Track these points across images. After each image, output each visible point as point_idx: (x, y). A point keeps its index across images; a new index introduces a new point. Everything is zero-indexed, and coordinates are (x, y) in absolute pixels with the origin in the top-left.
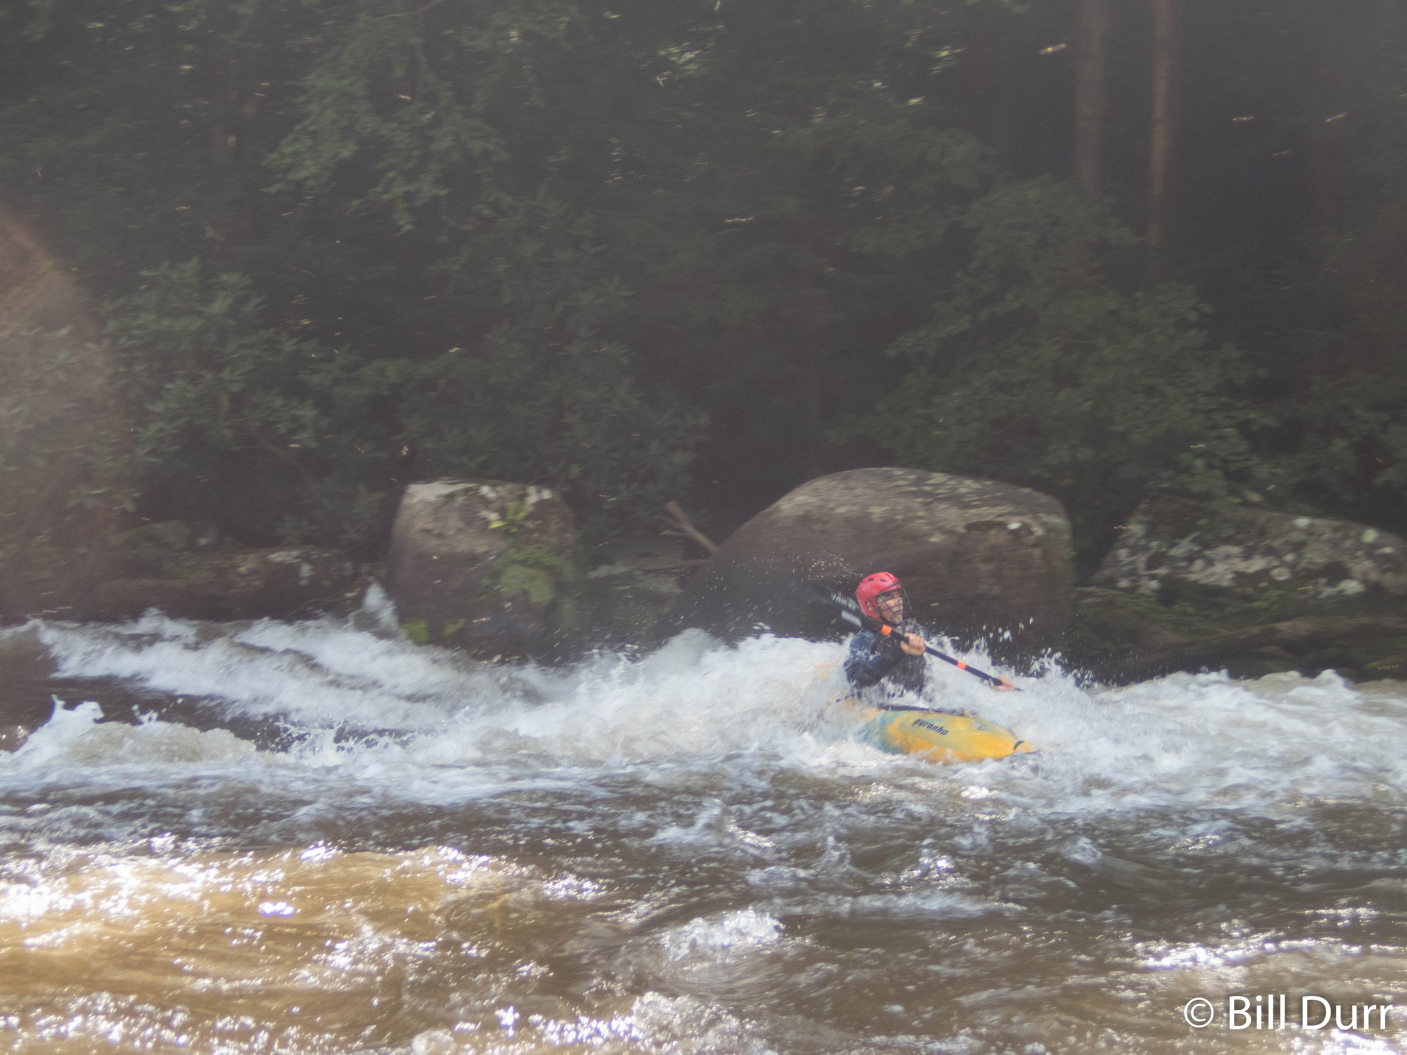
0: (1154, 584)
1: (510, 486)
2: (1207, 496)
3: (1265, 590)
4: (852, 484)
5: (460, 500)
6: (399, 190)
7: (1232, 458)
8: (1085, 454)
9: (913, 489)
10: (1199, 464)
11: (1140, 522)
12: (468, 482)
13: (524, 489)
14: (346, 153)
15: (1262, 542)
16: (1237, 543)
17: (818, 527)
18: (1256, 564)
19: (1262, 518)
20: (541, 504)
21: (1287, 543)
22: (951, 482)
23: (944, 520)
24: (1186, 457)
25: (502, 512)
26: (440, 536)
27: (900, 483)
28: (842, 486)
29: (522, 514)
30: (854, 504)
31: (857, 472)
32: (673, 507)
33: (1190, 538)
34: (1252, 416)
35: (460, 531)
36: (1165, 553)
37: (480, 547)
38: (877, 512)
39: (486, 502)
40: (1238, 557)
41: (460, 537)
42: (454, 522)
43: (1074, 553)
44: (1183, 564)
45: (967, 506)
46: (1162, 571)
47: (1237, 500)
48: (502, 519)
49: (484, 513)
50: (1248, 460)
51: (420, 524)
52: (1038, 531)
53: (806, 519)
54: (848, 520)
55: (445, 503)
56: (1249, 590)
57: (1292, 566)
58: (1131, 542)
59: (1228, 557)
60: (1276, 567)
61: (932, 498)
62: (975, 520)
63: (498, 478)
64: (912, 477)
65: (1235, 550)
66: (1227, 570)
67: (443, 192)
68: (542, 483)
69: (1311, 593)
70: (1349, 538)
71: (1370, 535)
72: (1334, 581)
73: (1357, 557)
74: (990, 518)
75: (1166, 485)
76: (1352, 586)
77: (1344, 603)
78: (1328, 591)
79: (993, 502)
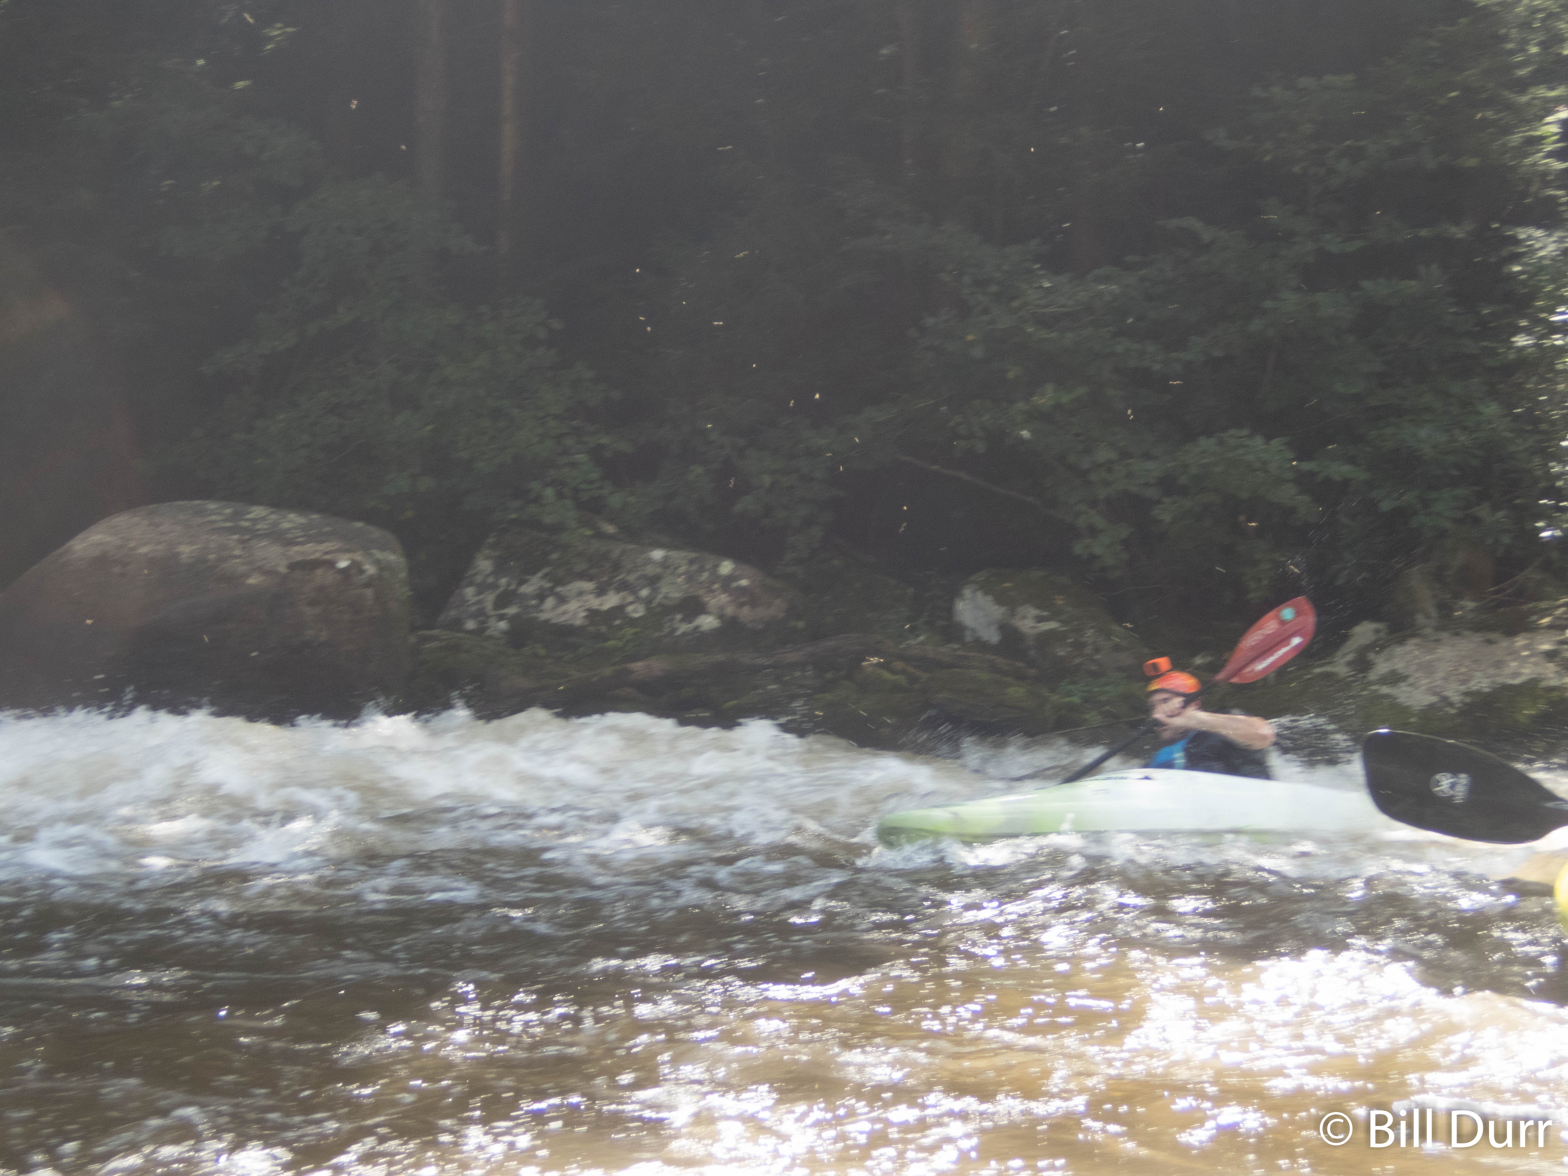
0: (503, 625)
2: (558, 528)
3: (620, 628)
4: (158, 520)
7: (583, 486)
8: (426, 483)
9: (229, 524)
10: (549, 492)
11: (487, 558)
15: (617, 576)
16: (590, 579)
17: (117, 570)
18: (611, 600)
19: (616, 551)
21: (644, 577)
22: (273, 517)
23: (265, 559)
24: (535, 486)
27: (213, 518)
28: (145, 522)
30: (159, 543)
31: (164, 507)
33: (540, 574)
34: (605, 440)
36: (514, 591)
38: (186, 551)
40: (592, 593)
43: (410, 593)
44: (534, 602)
45: (292, 543)
46: (512, 610)
47: (588, 532)
50: (601, 488)
52: (370, 569)
53: (102, 561)
54: (151, 561)
56: (603, 629)
57: (648, 601)
58: (479, 579)
59: (581, 593)
60: (631, 603)
61: (251, 535)
62: (299, 558)
64: (228, 511)
65: (588, 586)
66: (580, 607)
69: (666, 630)
70: (704, 571)
71: (726, 567)
72: (689, 617)
73: (713, 591)
74: (317, 555)
75: (513, 516)
76: (708, 622)
77: (701, 640)
78: (684, 628)
79: (320, 538)
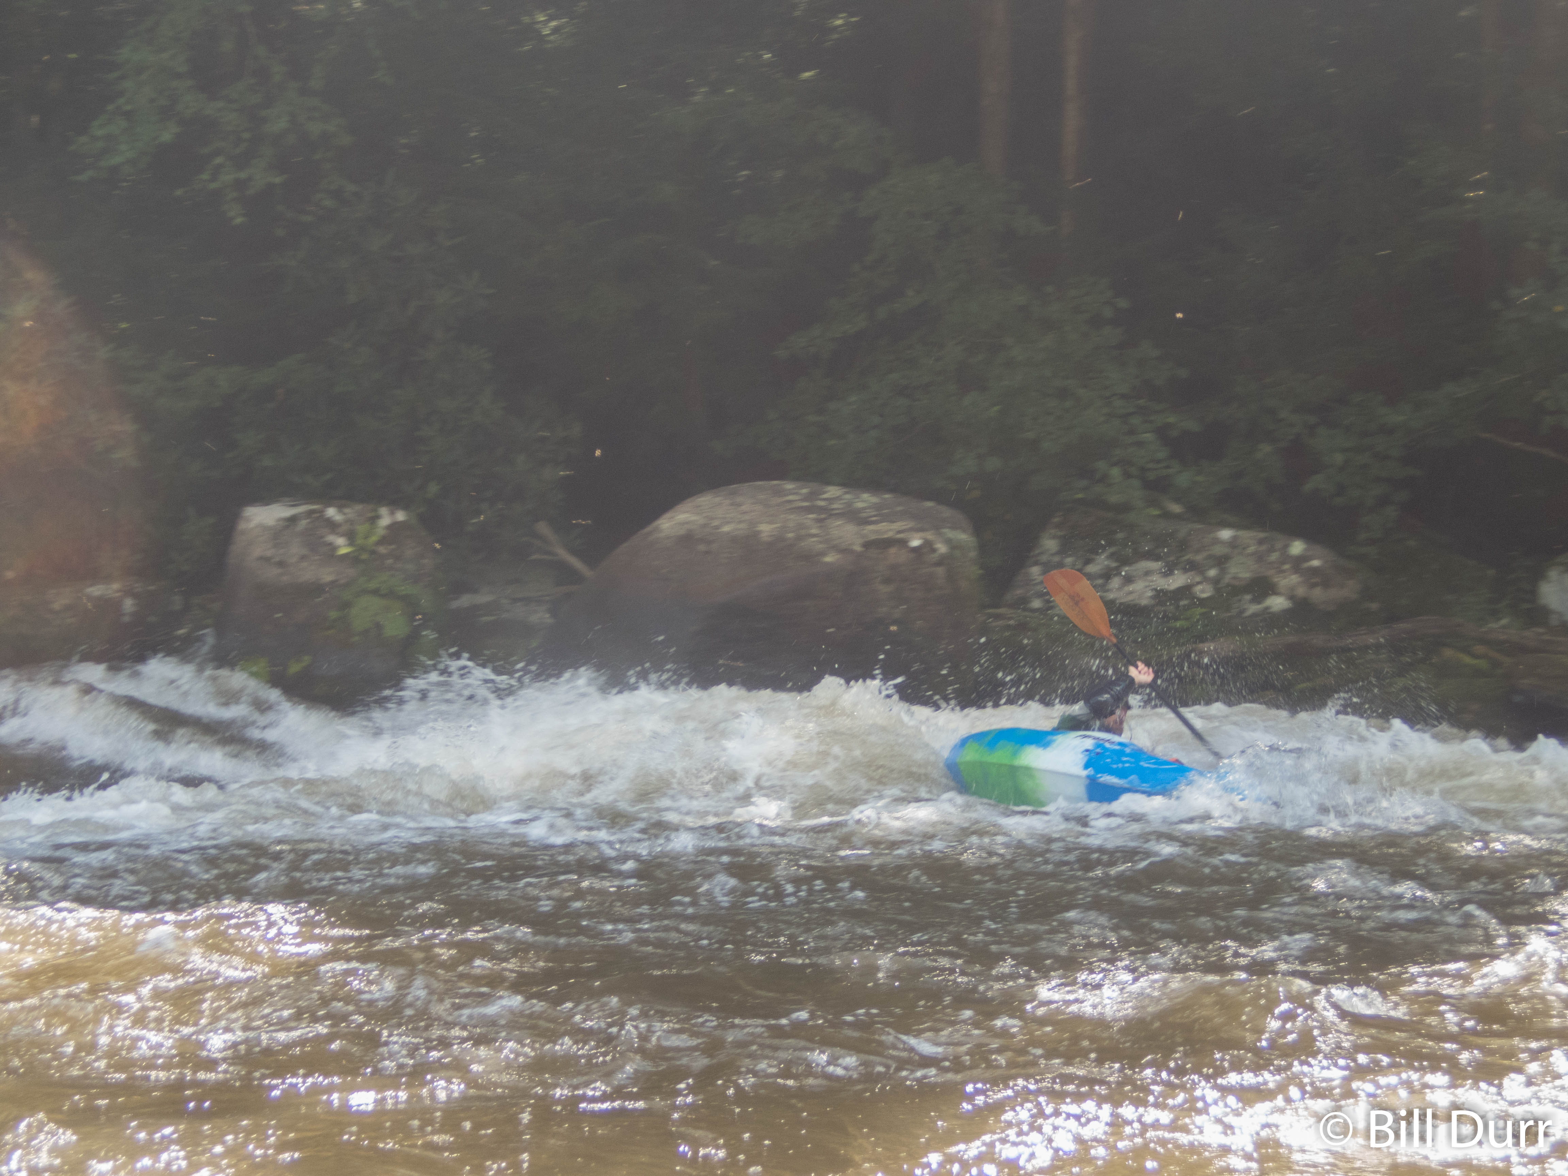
1: (359, 507)
2: (1125, 508)
3: (1188, 608)
4: (739, 499)
5: (303, 523)
6: (228, 177)
7: (1150, 466)
8: (993, 463)
9: (805, 504)
10: (1116, 472)
11: (1054, 537)
12: (311, 503)
13: (376, 510)
14: (166, 137)
15: (1183, 556)
16: (1157, 558)
17: (702, 547)
18: (1177, 581)
19: (1183, 530)
20: (394, 527)
21: (1210, 557)
22: (848, 496)
23: (840, 538)
24: (1101, 465)
25: (351, 536)
26: (281, 564)
27: (791, 498)
28: (727, 502)
29: (374, 539)
30: (740, 522)
31: (744, 487)
32: (543, 528)
33: (1106, 553)
34: (1171, 419)
35: (303, 558)
36: (1080, 570)
37: (327, 576)
38: (766, 529)
39: (333, 526)
40: (1158, 573)
41: (304, 564)
42: (296, 549)
43: (981, 572)
44: (1099, 582)
45: (866, 522)
47: (1157, 512)
48: (351, 544)
49: (331, 538)
50: (1168, 467)
51: (258, 551)
52: (942, 548)
53: (687, 539)
54: (735, 540)
55: (287, 527)
56: (1170, 609)
57: (1216, 582)
58: (1045, 558)
59: (1148, 573)
60: (1198, 583)
61: (826, 514)
62: (873, 537)
63: (344, 499)
64: (805, 491)
65: (1155, 565)
66: (1147, 587)
67: (278, 180)
68: (395, 503)
69: (1234, 612)
70: (1275, 551)
71: (1297, 547)
72: (1259, 598)
73: (1283, 571)
74: (890, 534)
75: (1080, 496)
76: (1278, 603)
77: (1272, 620)
78: (1253, 608)
79: (890, 518)
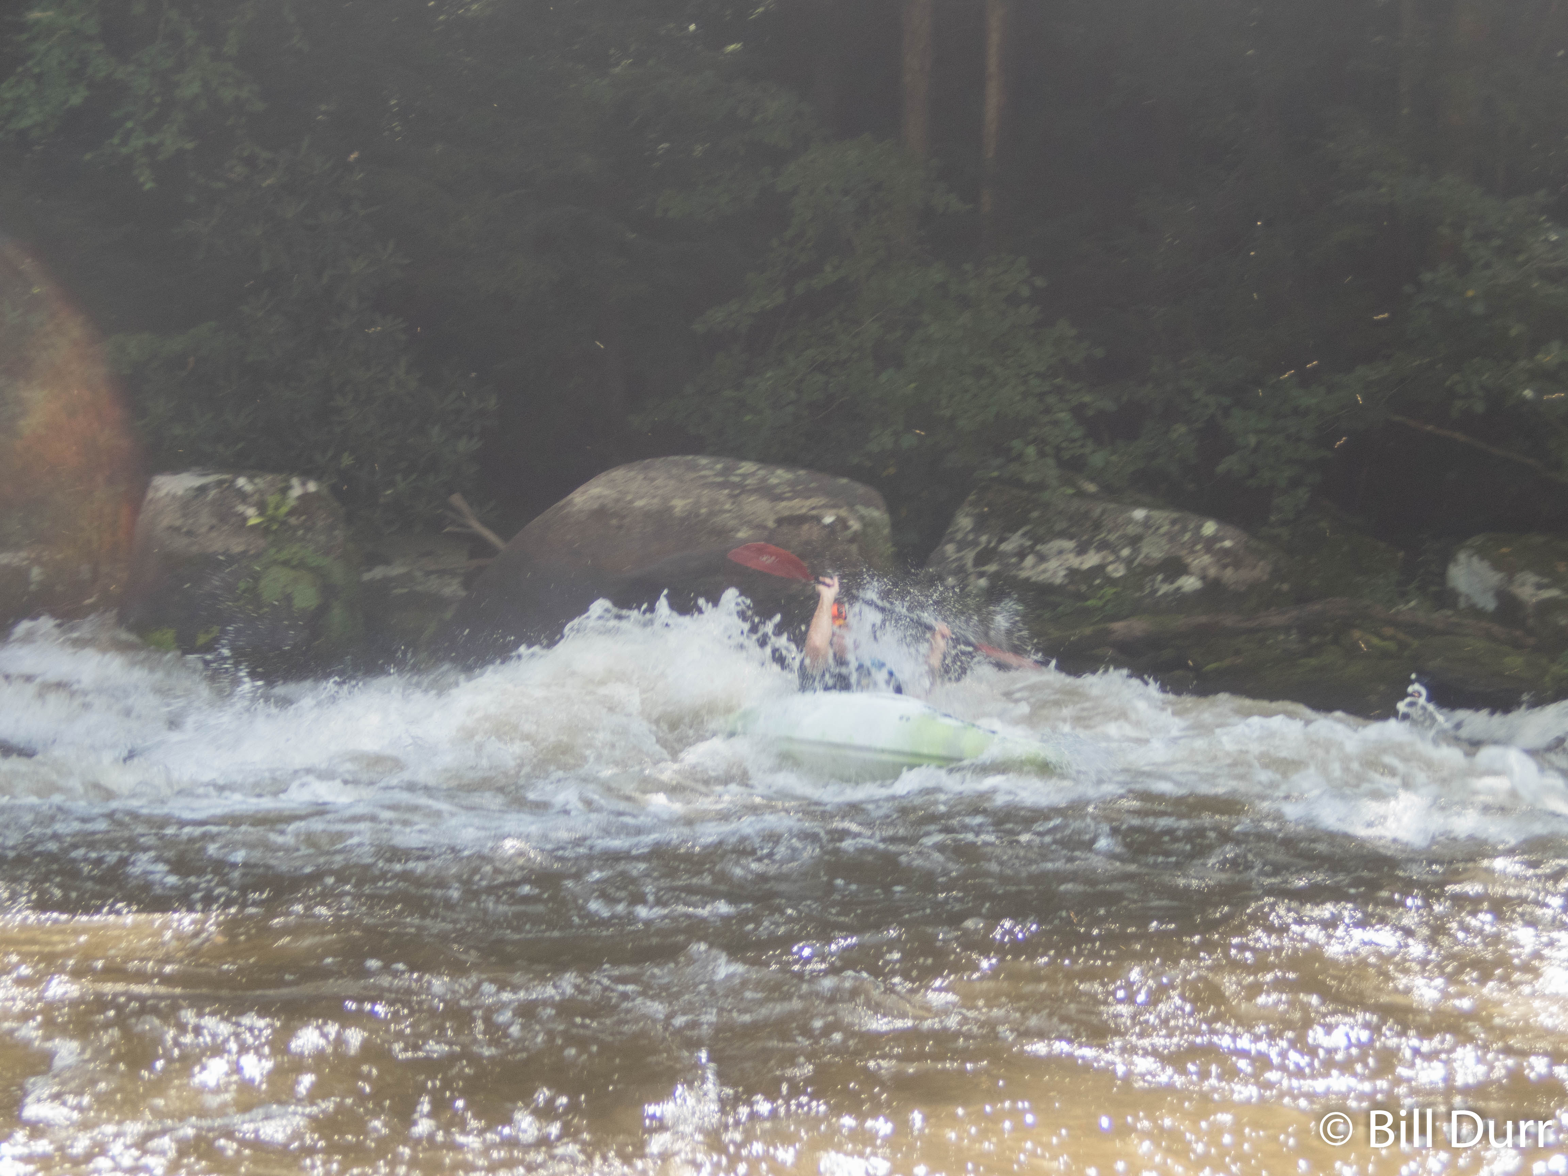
0: (982, 582)
1: (269, 478)
2: (1041, 486)
3: (1100, 587)
4: (652, 474)
5: (212, 493)
6: (137, 143)
7: (1065, 445)
9: (719, 479)
10: (1031, 451)
11: (967, 515)
12: (222, 473)
13: (287, 480)
14: (76, 100)
15: (1097, 535)
16: (1070, 537)
17: (614, 522)
18: (1091, 560)
19: (1097, 510)
20: (305, 498)
21: (1124, 536)
22: (762, 472)
23: (754, 513)
24: (1017, 444)
25: (262, 507)
26: (189, 533)
27: (703, 473)
28: (641, 477)
29: (284, 510)
30: (654, 497)
31: (659, 462)
32: (456, 499)
33: (1020, 532)
34: (1087, 399)
35: (212, 528)
36: (995, 548)
37: (237, 546)
38: (679, 505)
39: (243, 497)
40: (1071, 552)
41: (213, 534)
42: (205, 519)
43: (894, 549)
44: (1013, 560)
45: (779, 498)
46: (992, 568)
47: (1070, 491)
48: (261, 513)
49: (241, 508)
50: (1082, 446)
51: (166, 521)
52: (855, 525)
53: (601, 514)
54: (647, 514)
55: (196, 497)
56: (1084, 588)
57: (1129, 561)
58: (959, 536)
59: (1061, 552)
60: (1111, 563)
61: (740, 490)
62: (786, 513)
63: (257, 468)
64: (719, 466)
65: (1069, 544)
66: (1060, 566)
67: (189, 146)
68: (306, 474)
69: (1147, 591)
70: (1188, 531)
71: (1210, 528)
72: (1171, 578)
73: (1195, 552)
74: (804, 511)
75: (995, 474)
76: (1190, 583)
77: (1182, 601)
78: (1166, 588)
79: (806, 494)
